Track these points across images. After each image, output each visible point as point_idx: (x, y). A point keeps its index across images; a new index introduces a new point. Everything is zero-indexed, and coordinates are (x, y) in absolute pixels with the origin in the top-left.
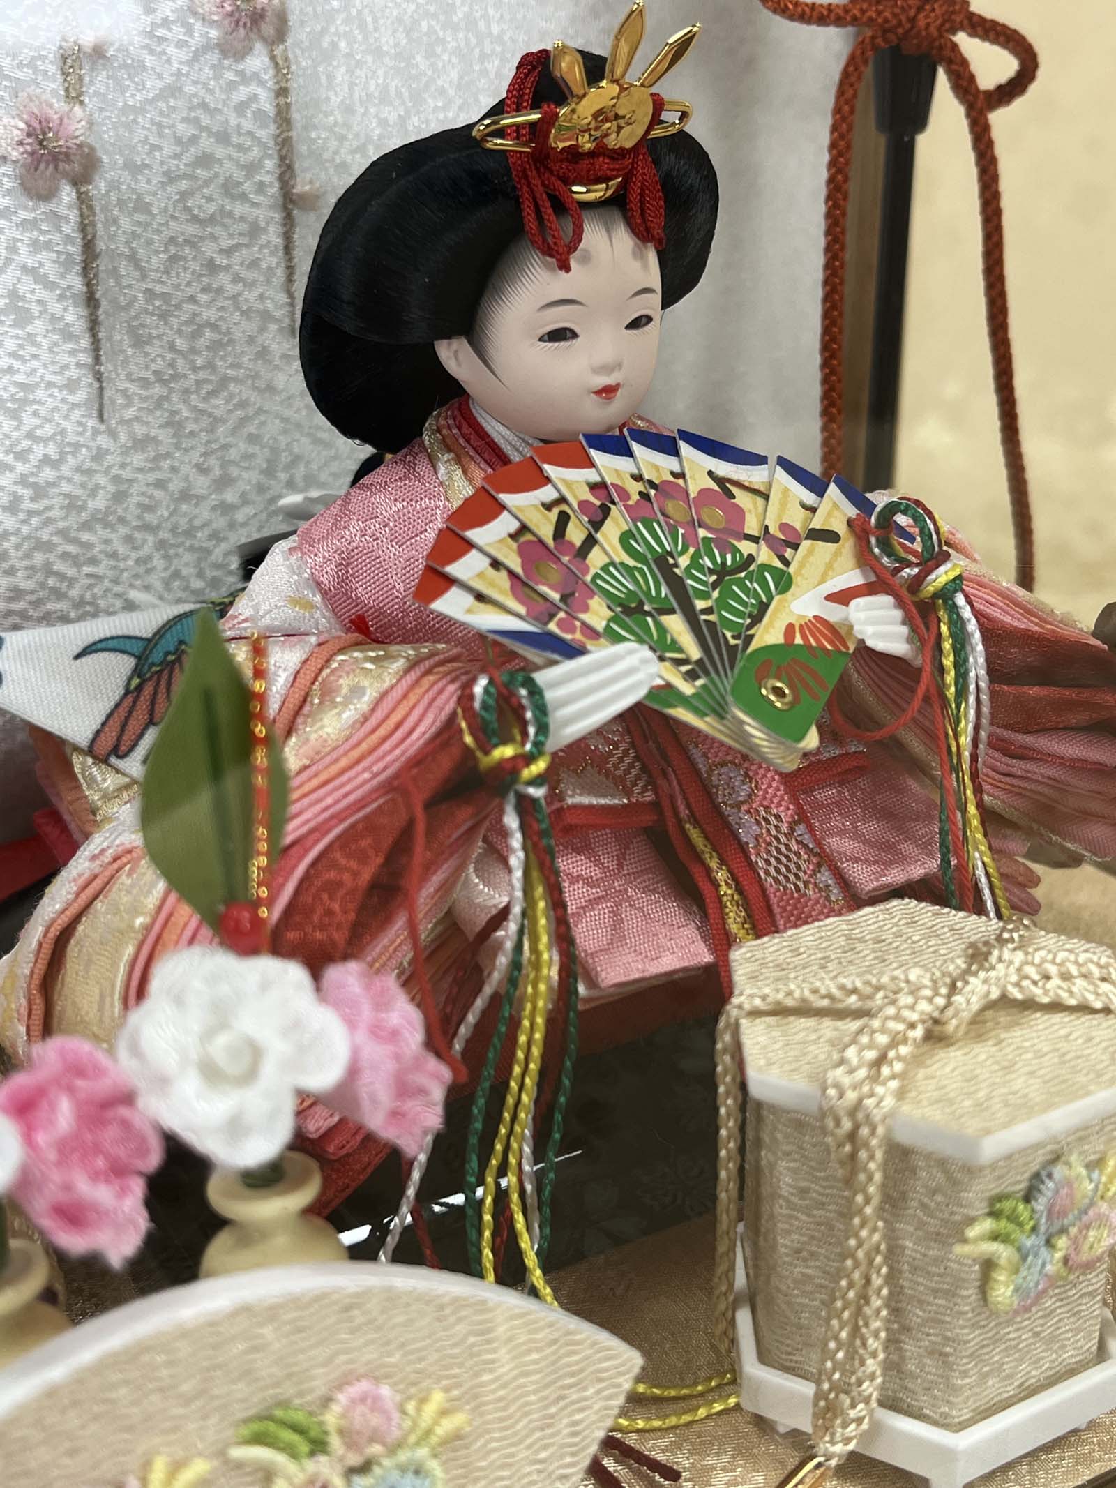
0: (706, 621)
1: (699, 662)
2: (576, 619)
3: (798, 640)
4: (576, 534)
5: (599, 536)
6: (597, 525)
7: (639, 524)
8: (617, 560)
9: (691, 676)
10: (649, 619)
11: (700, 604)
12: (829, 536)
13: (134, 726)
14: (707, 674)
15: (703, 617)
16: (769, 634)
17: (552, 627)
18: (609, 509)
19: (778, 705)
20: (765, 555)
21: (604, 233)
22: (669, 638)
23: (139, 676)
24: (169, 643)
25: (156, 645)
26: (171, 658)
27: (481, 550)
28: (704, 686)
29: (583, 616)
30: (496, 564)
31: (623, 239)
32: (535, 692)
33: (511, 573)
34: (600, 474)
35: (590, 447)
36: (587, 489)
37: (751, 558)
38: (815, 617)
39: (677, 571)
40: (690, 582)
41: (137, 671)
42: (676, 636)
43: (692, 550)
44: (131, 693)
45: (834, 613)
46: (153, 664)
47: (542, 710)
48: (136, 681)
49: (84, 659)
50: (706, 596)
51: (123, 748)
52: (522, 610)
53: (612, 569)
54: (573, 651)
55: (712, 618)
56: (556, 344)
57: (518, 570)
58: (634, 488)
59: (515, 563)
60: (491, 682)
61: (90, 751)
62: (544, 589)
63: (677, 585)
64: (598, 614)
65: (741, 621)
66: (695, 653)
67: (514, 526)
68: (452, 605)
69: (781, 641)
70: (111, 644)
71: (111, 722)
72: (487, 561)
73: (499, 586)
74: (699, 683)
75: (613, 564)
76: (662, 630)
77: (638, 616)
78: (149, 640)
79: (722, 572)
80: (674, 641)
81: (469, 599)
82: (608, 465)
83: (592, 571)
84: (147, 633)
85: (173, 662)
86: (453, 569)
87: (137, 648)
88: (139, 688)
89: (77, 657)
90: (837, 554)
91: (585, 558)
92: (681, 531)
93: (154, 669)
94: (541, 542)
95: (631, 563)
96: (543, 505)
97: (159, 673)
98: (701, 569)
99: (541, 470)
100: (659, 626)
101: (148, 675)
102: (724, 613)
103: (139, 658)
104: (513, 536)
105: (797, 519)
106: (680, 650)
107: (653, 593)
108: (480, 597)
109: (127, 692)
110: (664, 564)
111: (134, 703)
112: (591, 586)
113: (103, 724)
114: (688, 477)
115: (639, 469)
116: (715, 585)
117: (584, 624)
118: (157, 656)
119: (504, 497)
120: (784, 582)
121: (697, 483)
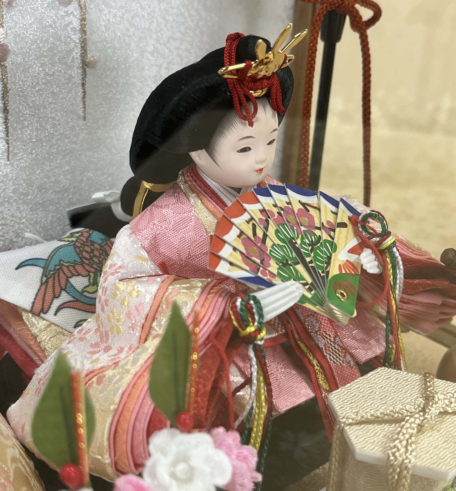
0: (311, 266)
1: (312, 284)
2: (267, 270)
3: (344, 272)
4: (260, 234)
5: (268, 233)
6: (266, 228)
7: (280, 226)
8: (276, 243)
9: (310, 290)
10: (291, 267)
11: (308, 259)
12: (343, 225)
13: (48, 298)
14: (315, 289)
15: (310, 265)
16: (334, 271)
17: (259, 274)
18: (268, 221)
19: (342, 300)
20: (325, 236)
21: (263, 108)
22: (299, 274)
23: (45, 276)
24: (55, 261)
25: (50, 262)
26: (58, 267)
27: (229, 244)
28: (315, 294)
29: (269, 269)
30: (235, 249)
31: (269, 110)
32: (257, 302)
33: (241, 253)
34: (262, 206)
35: (257, 194)
36: (259, 213)
37: (320, 237)
38: (347, 260)
39: (296, 245)
40: (302, 250)
41: (44, 274)
42: (302, 273)
43: (300, 236)
44: (44, 284)
45: (353, 258)
46: (51, 271)
47: (260, 309)
48: (44, 279)
49: (20, 269)
50: (309, 256)
51: (45, 309)
52: (248, 268)
53: (275, 247)
54: (270, 285)
55: (312, 265)
56: (244, 153)
57: (244, 251)
58: (275, 210)
59: (242, 249)
60: (242, 300)
61: (31, 311)
62: (254, 259)
63: (298, 251)
64: (274, 267)
65: (323, 265)
66: (310, 281)
67: (238, 232)
68: (223, 269)
69: (338, 273)
70: (30, 262)
71: (38, 297)
72: (232, 248)
73: (237, 259)
74: (313, 292)
75: (274, 244)
76: (297, 271)
77: (287, 266)
78: (47, 260)
79: (312, 244)
80: (301, 276)
81: (228, 265)
82: (265, 201)
83: (269, 249)
84: (46, 257)
85: (59, 269)
86: (221, 254)
87: (42, 263)
88: (47, 282)
89: (17, 269)
90: (348, 232)
91: (265, 243)
92: (295, 228)
93: (51, 273)
94: (248, 237)
95: (281, 244)
96: (246, 221)
97: (54, 274)
98: (305, 243)
99: (242, 206)
100: (295, 269)
101: (49, 276)
102: (317, 262)
103: (44, 268)
104: (239, 236)
105: (331, 218)
106: (304, 279)
107: (291, 256)
108: (231, 264)
109: (42, 284)
110: (291, 242)
111: (46, 288)
112: (269, 255)
113: (35, 299)
114: (293, 204)
115: (275, 202)
116: (312, 251)
117: (269, 272)
118: (51, 267)
119: (233, 220)
120: (334, 247)
121: (297, 207)
